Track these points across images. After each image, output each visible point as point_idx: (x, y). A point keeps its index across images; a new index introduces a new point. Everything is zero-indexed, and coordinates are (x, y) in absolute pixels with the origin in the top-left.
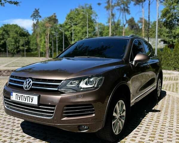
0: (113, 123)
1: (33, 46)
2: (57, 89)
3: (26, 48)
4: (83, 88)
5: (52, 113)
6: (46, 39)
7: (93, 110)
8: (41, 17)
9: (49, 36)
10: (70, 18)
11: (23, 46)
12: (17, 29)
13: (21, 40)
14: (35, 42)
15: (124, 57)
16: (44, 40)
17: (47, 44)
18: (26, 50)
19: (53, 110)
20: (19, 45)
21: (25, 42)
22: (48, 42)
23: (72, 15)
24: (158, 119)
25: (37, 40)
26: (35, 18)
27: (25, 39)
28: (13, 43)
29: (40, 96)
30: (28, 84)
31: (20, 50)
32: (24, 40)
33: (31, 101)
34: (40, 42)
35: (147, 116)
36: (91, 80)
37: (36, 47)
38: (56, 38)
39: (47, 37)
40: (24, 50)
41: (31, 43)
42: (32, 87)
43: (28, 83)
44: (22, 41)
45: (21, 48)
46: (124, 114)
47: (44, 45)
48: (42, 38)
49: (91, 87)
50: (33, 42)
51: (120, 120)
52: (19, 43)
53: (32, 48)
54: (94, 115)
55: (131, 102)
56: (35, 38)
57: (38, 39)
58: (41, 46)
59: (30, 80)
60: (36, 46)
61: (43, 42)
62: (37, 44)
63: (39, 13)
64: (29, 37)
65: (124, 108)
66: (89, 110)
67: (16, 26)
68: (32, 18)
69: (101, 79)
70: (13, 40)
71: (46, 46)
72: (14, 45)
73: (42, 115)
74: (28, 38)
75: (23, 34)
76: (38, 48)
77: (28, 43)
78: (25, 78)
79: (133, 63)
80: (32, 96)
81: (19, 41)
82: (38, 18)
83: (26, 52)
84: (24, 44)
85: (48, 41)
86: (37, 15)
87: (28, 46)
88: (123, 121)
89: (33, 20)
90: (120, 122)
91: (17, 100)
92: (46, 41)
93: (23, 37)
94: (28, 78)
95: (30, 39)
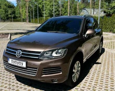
0: (73, 76)
1: (17, 14)
3: (13, 16)
4: (55, 57)
5: (36, 72)
6: (26, 10)
7: (61, 70)
9: (28, 8)
11: (10, 14)
13: (9, 10)
14: (19, 12)
15: (80, 33)
16: (24, 11)
17: (27, 14)
18: (13, 17)
19: (36, 70)
20: (8, 14)
21: (12, 12)
22: (28, 12)
24: (100, 69)
25: (20, 11)
27: (12, 9)
29: (27, 62)
31: (9, 17)
32: (11, 10)
34: (22, 12)
35: (93, 67)
36: (60, 51)
37: (19, 16)
38: (33, 9)
39: (27, 8)
40: (12, 17)
41: (16, 12)
42: (22, 56)
43: (19, 52)
44: (10, 11)
45: (10, 16)
46: (80, 69)
47: (25, 14)
48: (24, 9)
49: (60, 56)
50: (17, 12)
51: (77, 73)
52: (8, 13)
53: (17, 16)
54: (61, 73)
55: (84, 60)
56: (18, 9)
57: (21, 10)
58: (23, 15)
59: (20, 51)
60: (19, 14)
61: (24, 12)
62: (20, 13)
64: (15, 8)
65: (80, 65)
66: (59, 70)
69: (66, 51)
70: (4, 11)
71: (26, 14)
72: (5, 14)
74: (14, 9)
75: (11, 7)
76: (21, 16)
77: (14, 12)
78: (17, 50)
79: (85, 36)
80: (22, 62)
81: (8, 11)
83: (13, 18)
84: (11, 13)
85: (28, 11)
87: (14, 15)
88: (79, 73)
90: (77, 74)
91: (12, 63)
92: (26, 11)
93: (11, 9)
94: (18, 50)
95: (15, 10)
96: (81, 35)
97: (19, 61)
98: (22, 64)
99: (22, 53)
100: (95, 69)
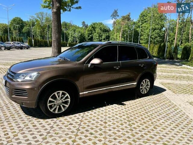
8: (118, 16)
10: (143, 16)
12: (101, 26)
13: (103, 35)
14: (113, 37)
23: (144, 14)
26: (114, 17)
27: (107, 34)
28: (98, 37)
32: (106, 35)
41: (111, 37)
52: (101, 37)
63: (117, 13)
67: (101, 24)
68: (112, 17)
70: (98, 35)
72: (98, 39)
74: (109, 33)
75: (106, 31)
82: (117, 17)
84: (105, 38)
86: (116, 15)
89: (112, 19)
93: (105, 33)
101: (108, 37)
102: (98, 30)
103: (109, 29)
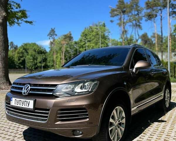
1: (49, 62)
2: (52, 93)
3: (43, 65)
6: (62, 56)
7: (87, 115)
8: (56, 35)
9: (65, 53)
10: (85, 35)
11: (40, 63)
12: (35, 47)
13: (38, 57)
14: (52, 59)
16: (60, 57)
17: (63, 61)
20: (37, 62)
21: (43, 59)
22: (64, 59)
23: (86, 32)
25: (53, 57)
26: (51, 36)
27: (43, 56)
28: (32, 61)
29: (36, 100)
30: (26, 89)
31: (38, 67)
32: (41, 57)
33: (27, 105)
34: (56, 59)
35: (152, 125)
36: (86, 84)
37: (52, 64)
38: (71, 55)
39: (63, 54)
40: (41, 66)
41: (48, 60)
42: (30, 92)
44: (40, 58)
45: (39, 64)
46: (124, 121)
47: (60, 61)
48: (59, 55)
50: (50, 59)
51: (119, 127)
52: (37, 60)
53: (48, 64)
54: (88, 119)
55: (132, 109)
56: (52, 55)
57: (55, 56)
58: (58, 63)
59: (29, 85)
60: (53, 62)
61: (59, 59)
62: (53, 61)
63: (55, 32)
64: (47, 54)
65: (124, 115)
66: (83, 115)
67: (35, 44)
68: (49, 36)
69: (96, 84)
70: (31, 58)
71: (62, 62)
72: (32, 62)
73: (37, 119)
74: (45, 55)
75: (42, 52)
76: (55, 65)
77: (45, 60)
78: (24, 84)
79: (134, 71)
81: (37, 58)
82: (54, 36)
83: (43, 68)
84: (41, 61)
85: (64, 57)
86: (53, 34)
87: (45, 63)
88: (123, 129)
89: (50, 39)
90: (119, 129)
92: (62, 57)
93: (41, 55)
95: (47, 56)
96: (127, 68)
97: (25, 100)
98: (29, 104)
99: (31, 89)
100: (156, 128)
101: (44, 61)
102: (31, 52)
103: (45, 50)
